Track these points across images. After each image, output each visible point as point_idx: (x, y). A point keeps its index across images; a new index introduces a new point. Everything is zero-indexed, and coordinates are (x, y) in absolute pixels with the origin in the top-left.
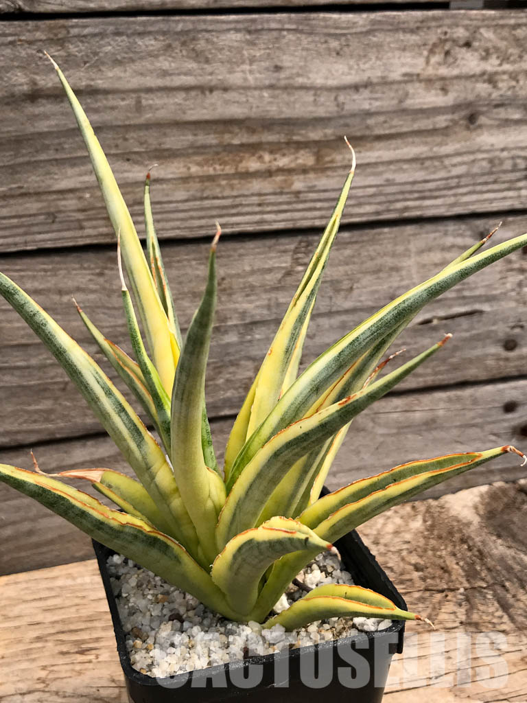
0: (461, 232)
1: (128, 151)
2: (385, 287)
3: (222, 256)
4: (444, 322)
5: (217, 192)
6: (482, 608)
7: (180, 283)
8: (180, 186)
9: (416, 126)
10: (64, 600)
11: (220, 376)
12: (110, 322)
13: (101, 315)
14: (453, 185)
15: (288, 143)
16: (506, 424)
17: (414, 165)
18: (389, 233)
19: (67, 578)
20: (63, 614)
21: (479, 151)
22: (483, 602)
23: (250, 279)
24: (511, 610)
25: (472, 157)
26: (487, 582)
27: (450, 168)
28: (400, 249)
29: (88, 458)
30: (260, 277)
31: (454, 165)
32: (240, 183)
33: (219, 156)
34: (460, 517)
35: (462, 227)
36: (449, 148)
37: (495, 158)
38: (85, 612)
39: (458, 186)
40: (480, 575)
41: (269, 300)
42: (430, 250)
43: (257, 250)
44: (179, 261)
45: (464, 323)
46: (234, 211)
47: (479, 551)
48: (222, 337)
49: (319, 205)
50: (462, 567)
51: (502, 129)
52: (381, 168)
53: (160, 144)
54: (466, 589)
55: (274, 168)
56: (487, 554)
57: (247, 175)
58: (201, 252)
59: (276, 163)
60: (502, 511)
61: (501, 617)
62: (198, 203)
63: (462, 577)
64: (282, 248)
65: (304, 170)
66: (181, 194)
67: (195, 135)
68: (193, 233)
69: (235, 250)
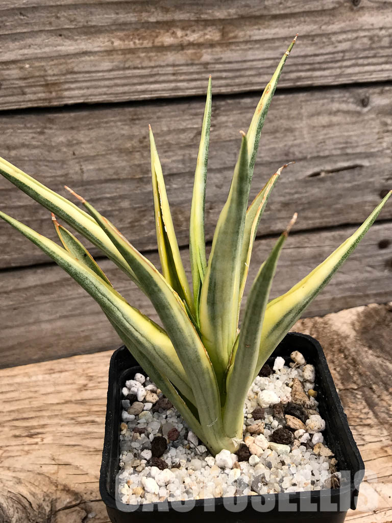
0: (345, 99)
1: (60, 27)
2: (281, 145)
3: (143, 119)
4: (330, 174)
5: (137, 62)
6: (352, 406)
7: (109, 141)
8: (105, 57)
9: (307, 7)
10: (20, 394)
11: (146, 218)
12: (51, 172)
13: (44, 167)
14: (340, 58)
15: (197, 21)
16: (380, 258)
17: (305, 41)
18: (285, 99)
19: (24, 376)
20: (19, 405)
21: (361, 29)
22: (353, 401)
23: (168, 138)
24: (376, 408)
25: (355, 35)
26: (358, 385)
27: (337, 44)
28: (294, 113)
29: (38, 283)
30: (176, 137)
31: (340, 42)
32: (157, 56)
33: (138, 32)
34: (340, 332)
35: (347, 94)
36: (335, 27)
37: (374, 36)
38: (35, 404)
39: (343, 60)
40: (353, 379)
41: (184, 155)
42: (318, 114)
43: (173, 113)
44: (107, 123)
45: (347, 175)
46: (152, 80)
47: (353, 359)
48: (144, 186)
49: (224, 74)
50: (338, 372)
51: (382, 11)
52: (277, 44)
53: (87, 22)
54: (340, 390)
55: (185, 43)
56: (360, 363)
57: (163, 49)
58: (125, 115)
59: (187, 38)
60: (374, 328)
61: (367, 413)
62: (121, 72)
63: (338, 380)
64: (193, 111)
65: (212, 45)
66: (106, 65)
67: (117, 14)
68: (118, 98)
69: (154, 113)
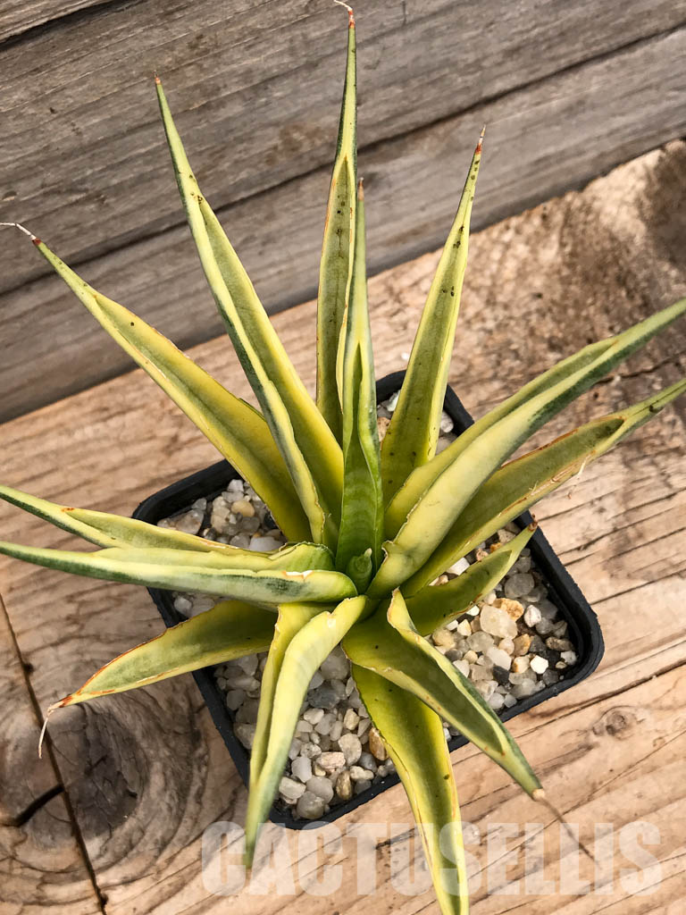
10: (66, 476)
11: (226, 159)
19: (59, 434)
23: (251, 22)
26: (654, 360)
29: (39, 302)
30: (269, 14)
34: (616, 229)
41: (291, 41)
44: (109, 38)
47: (644, 297)
48: (215, 114)
54: (624, 377)
60: (679, 207)
61: (673, 423)
